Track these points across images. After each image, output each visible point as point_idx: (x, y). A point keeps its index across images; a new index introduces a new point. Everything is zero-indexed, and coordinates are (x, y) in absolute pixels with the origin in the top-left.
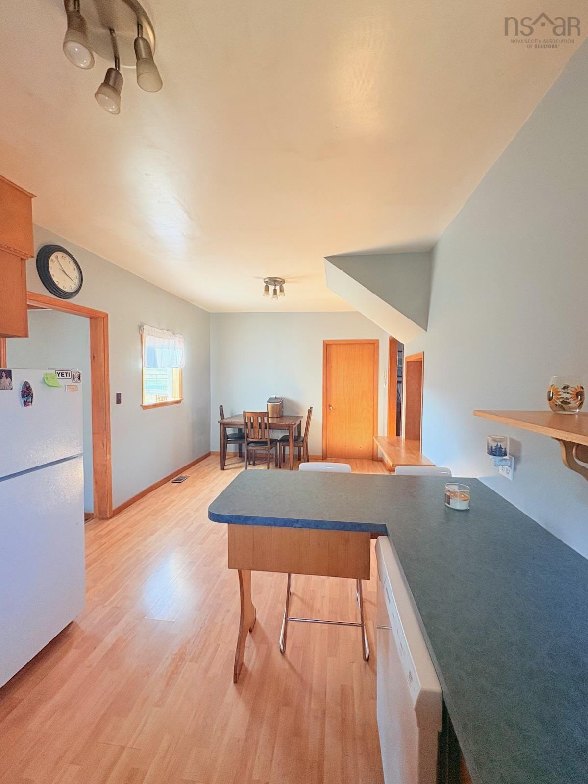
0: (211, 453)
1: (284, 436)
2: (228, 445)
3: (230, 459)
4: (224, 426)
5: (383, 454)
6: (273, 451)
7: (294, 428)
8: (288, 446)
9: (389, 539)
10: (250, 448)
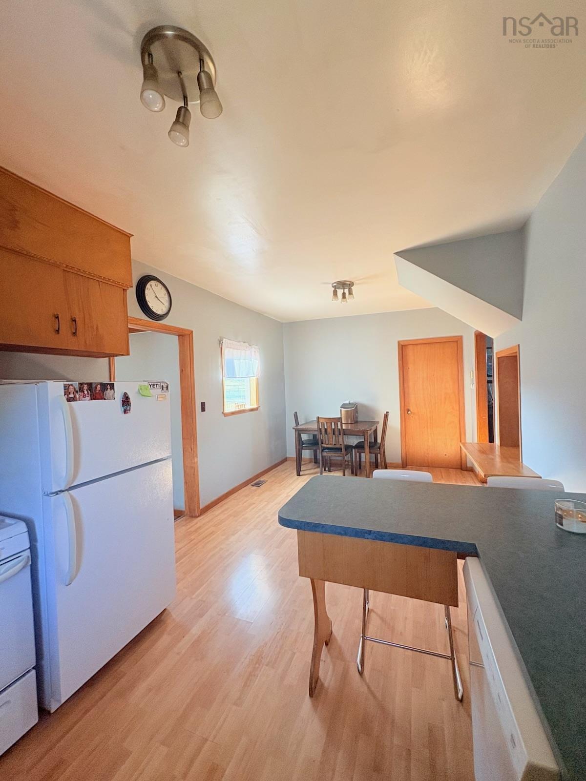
0: (288, 459)
1: (358, 443)
2: (303, 451)
3: (305, 465)
4: (299, 432)
5: (473, 464)
6: (347, 458)
7: (369, 434)
8: (364, 453)
9: (480, 561)
10: (325, 454)
